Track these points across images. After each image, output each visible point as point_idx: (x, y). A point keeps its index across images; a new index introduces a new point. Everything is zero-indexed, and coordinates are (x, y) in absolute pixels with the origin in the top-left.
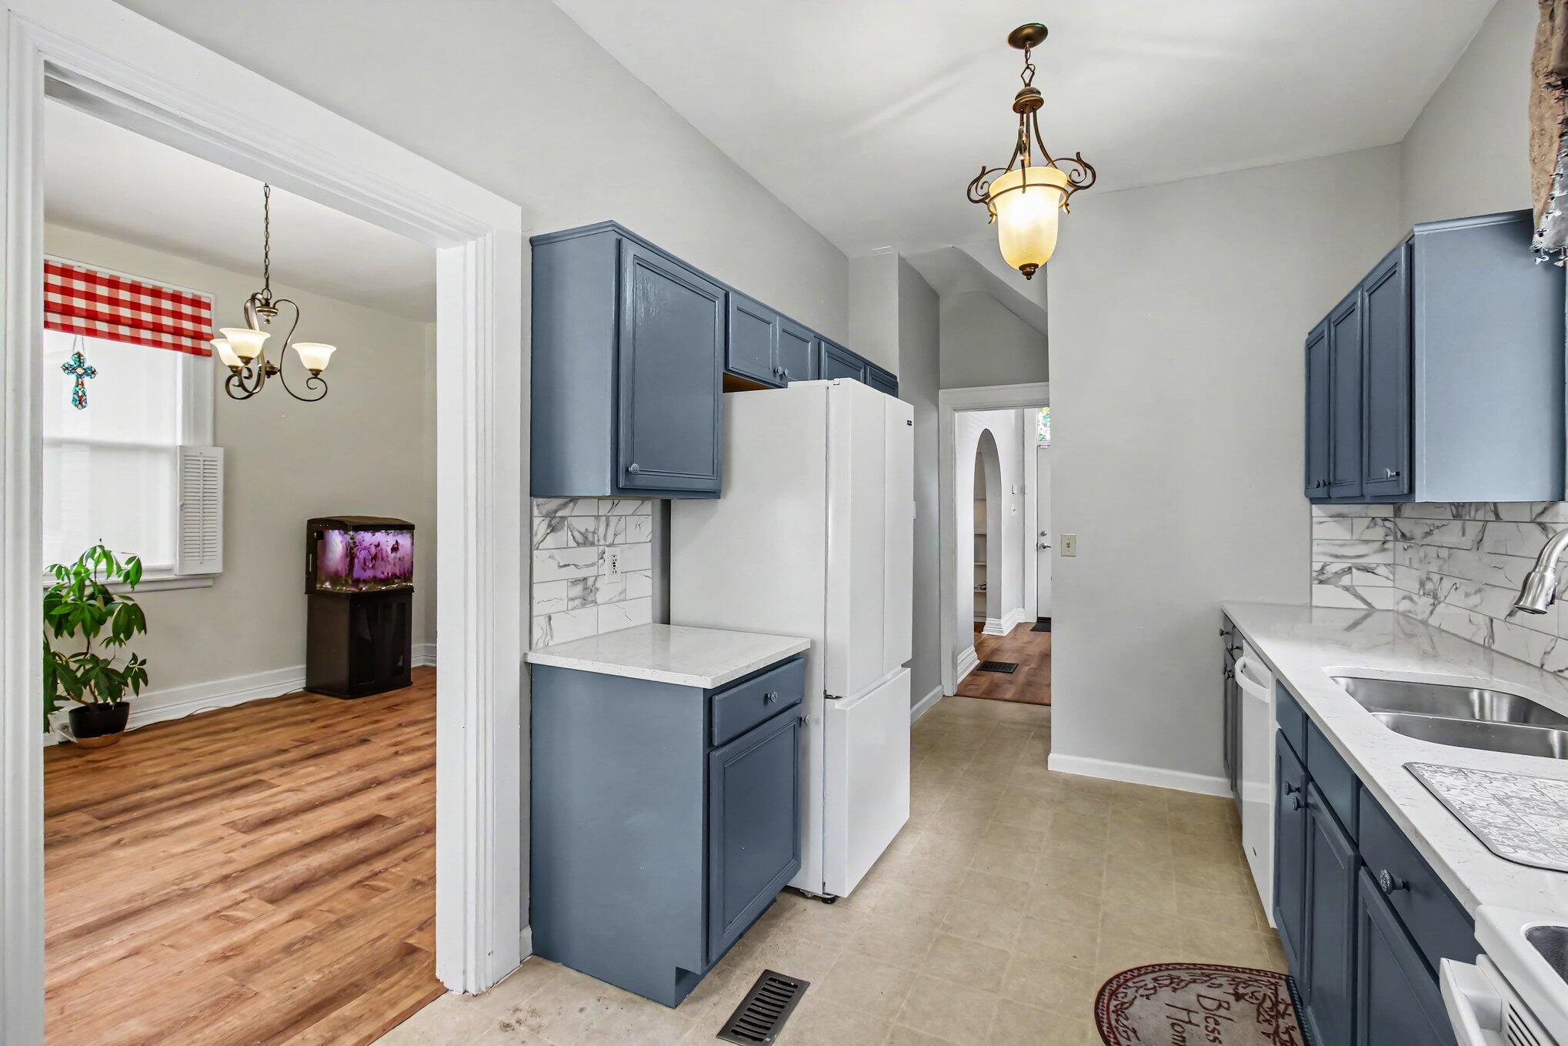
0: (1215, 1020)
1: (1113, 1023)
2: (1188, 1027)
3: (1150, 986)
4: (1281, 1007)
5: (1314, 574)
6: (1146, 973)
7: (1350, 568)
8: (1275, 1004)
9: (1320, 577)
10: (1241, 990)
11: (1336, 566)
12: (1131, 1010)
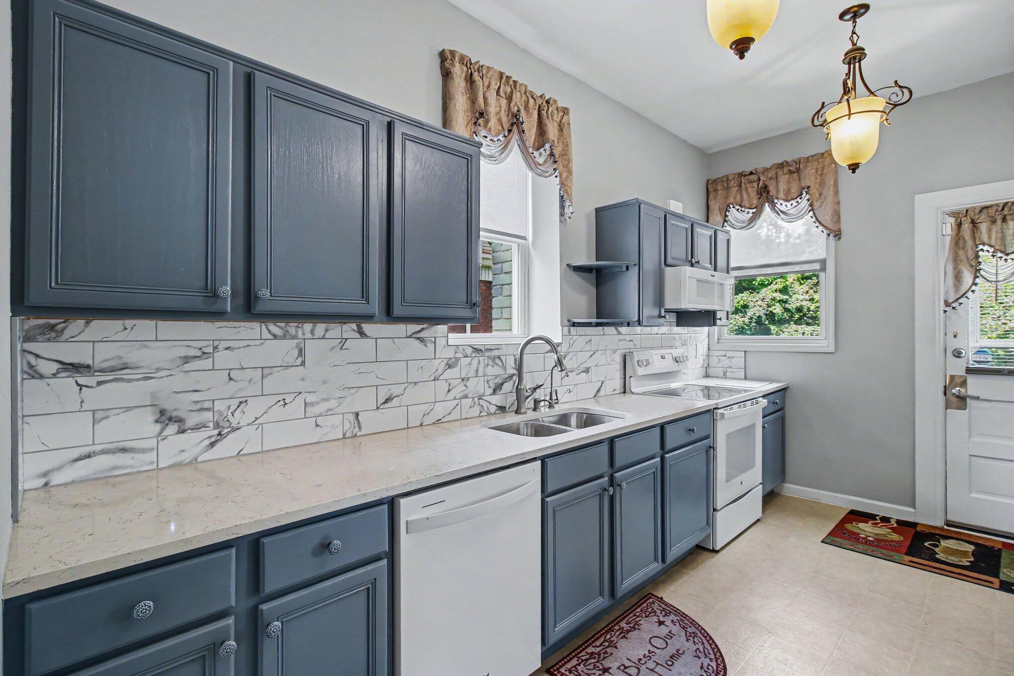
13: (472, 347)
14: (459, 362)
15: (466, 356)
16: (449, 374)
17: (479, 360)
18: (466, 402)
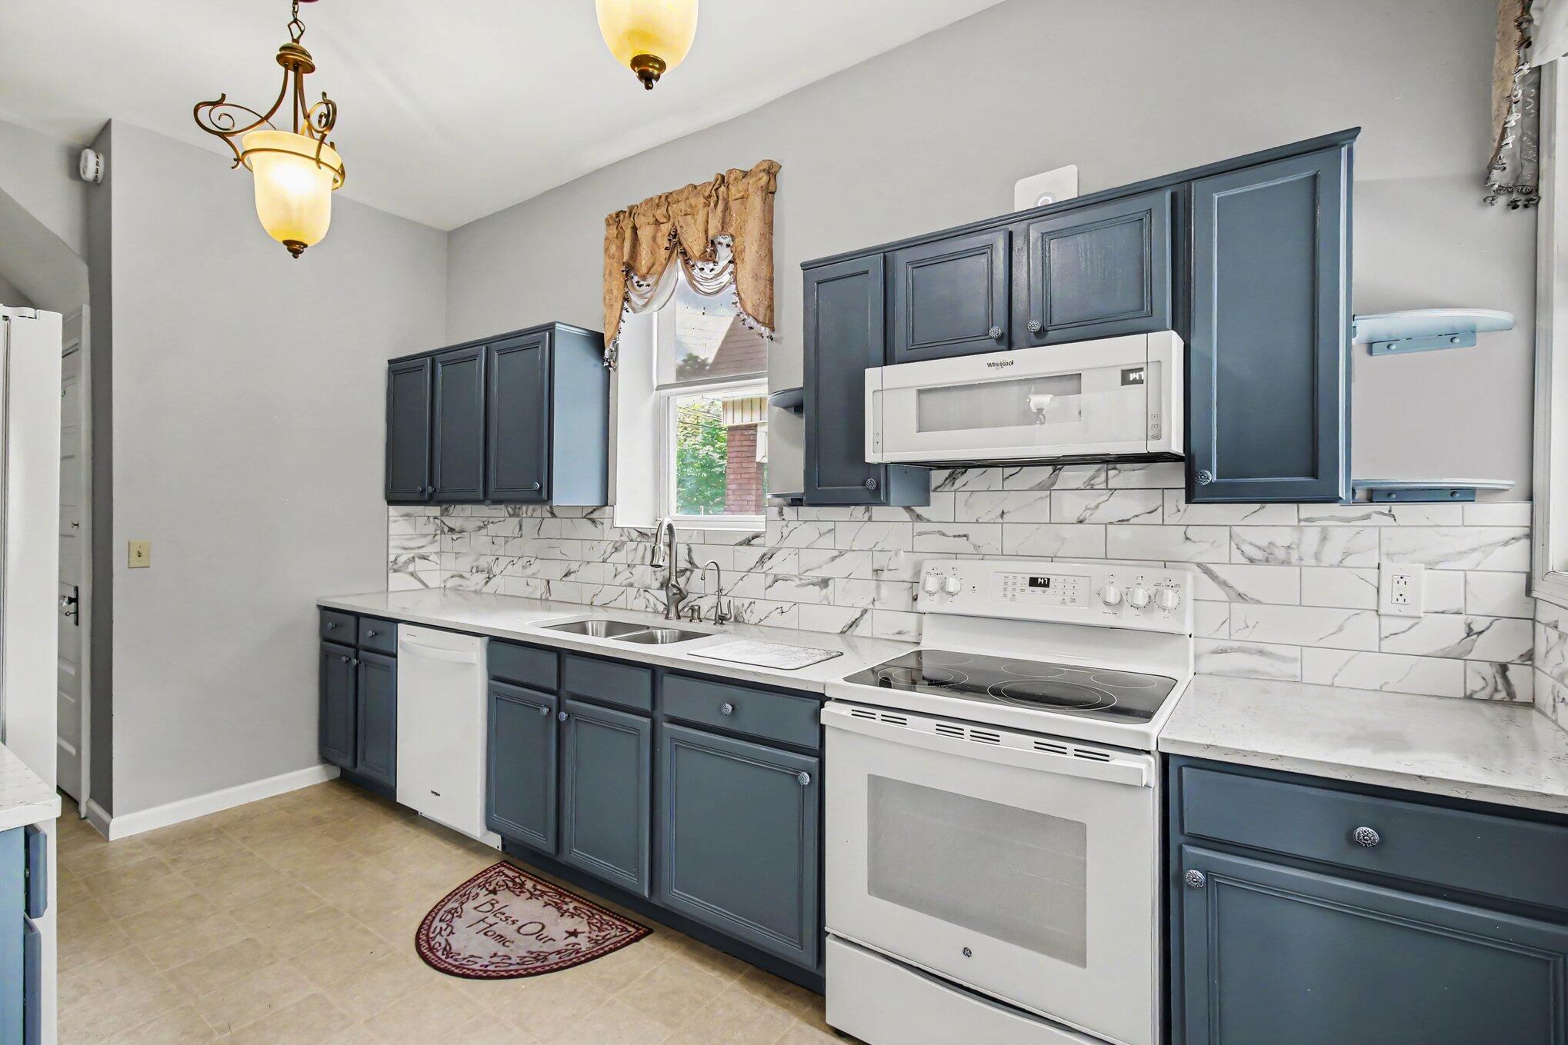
0: (501, 913)
1: (456, 963)
2: (492, 928)
3: (444, 926)
4: (517, 880)
5: (390, 564)
6: (432, 922)
7: (413, 558)
8: (513, 881)
9: (395, 567)
10: (491, 888)
11: (402, 559)
12: (454, 949)
13: (638, 532)
14: (625, 547)
15: (632, 541)
16: (617, 557)
17: (645, 546)
18: (632, 591)
